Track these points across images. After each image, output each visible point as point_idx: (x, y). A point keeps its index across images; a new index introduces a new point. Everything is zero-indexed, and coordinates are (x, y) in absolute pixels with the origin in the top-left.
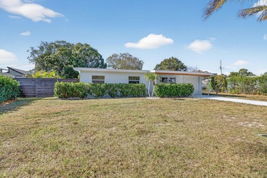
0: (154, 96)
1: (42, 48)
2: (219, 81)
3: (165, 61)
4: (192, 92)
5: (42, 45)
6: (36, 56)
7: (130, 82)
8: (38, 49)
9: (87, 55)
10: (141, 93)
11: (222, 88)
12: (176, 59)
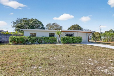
0: (60, 43)
1: (17, 21)
2: (96, 35)
3: (72, 26)
4: (81, 41)
5: (17, 20)
6: (15, 25)
7: (50, 36)
8: (16, 22)
9: (36, 24)
10: (54, 42)
11: (98, 39)
12: (78, 25)
